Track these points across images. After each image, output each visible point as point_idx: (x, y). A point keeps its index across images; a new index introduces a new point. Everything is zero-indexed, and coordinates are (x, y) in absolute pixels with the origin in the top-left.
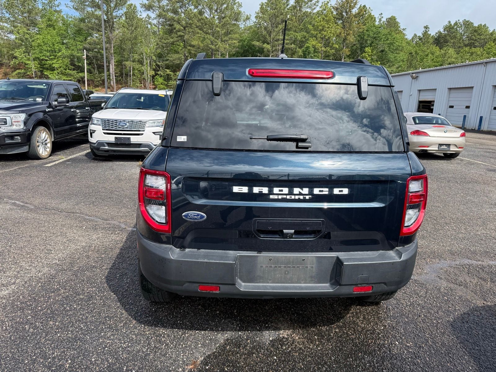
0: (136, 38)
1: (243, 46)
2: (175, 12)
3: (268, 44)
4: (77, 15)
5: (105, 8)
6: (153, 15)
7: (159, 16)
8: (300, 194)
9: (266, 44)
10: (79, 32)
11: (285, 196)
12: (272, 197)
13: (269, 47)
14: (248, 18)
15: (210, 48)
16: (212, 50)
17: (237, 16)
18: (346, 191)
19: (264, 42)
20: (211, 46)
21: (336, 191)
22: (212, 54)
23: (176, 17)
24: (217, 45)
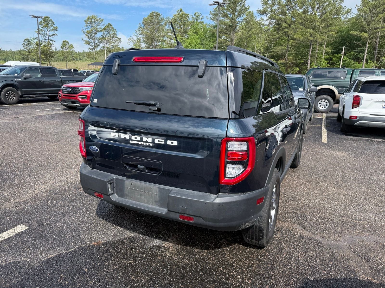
0: (250, 36)
1: (340, 36)
2: (283, 13)
3: (366, 32)
4: (213, 23)
5: (231, 16)
6: (265, 18)
7: (270, 18)
8: (147, 142)
9: (363, 32)
10: (213, 35)
11: (138, 142)
12: (131, 142)
13: (366, 35)
14: (349, 11)
15: (309, 40)
16: (311, 41)
17: (338, 11)
18: (175, 143)
19: (362, 31)
20: (309, 38)
21: (169, 142)
22: (311, 44)
23: (283, 17)
24: (316, 37)
